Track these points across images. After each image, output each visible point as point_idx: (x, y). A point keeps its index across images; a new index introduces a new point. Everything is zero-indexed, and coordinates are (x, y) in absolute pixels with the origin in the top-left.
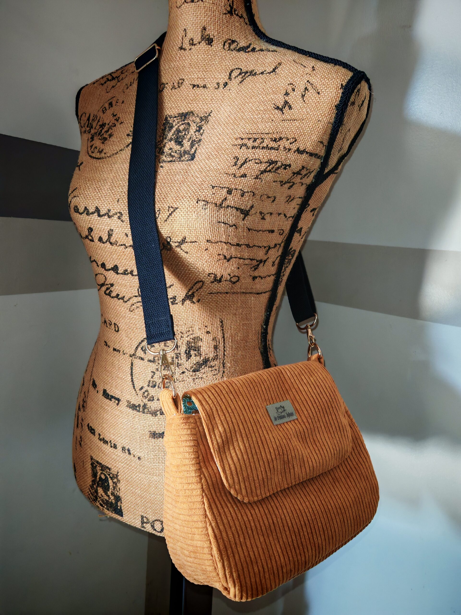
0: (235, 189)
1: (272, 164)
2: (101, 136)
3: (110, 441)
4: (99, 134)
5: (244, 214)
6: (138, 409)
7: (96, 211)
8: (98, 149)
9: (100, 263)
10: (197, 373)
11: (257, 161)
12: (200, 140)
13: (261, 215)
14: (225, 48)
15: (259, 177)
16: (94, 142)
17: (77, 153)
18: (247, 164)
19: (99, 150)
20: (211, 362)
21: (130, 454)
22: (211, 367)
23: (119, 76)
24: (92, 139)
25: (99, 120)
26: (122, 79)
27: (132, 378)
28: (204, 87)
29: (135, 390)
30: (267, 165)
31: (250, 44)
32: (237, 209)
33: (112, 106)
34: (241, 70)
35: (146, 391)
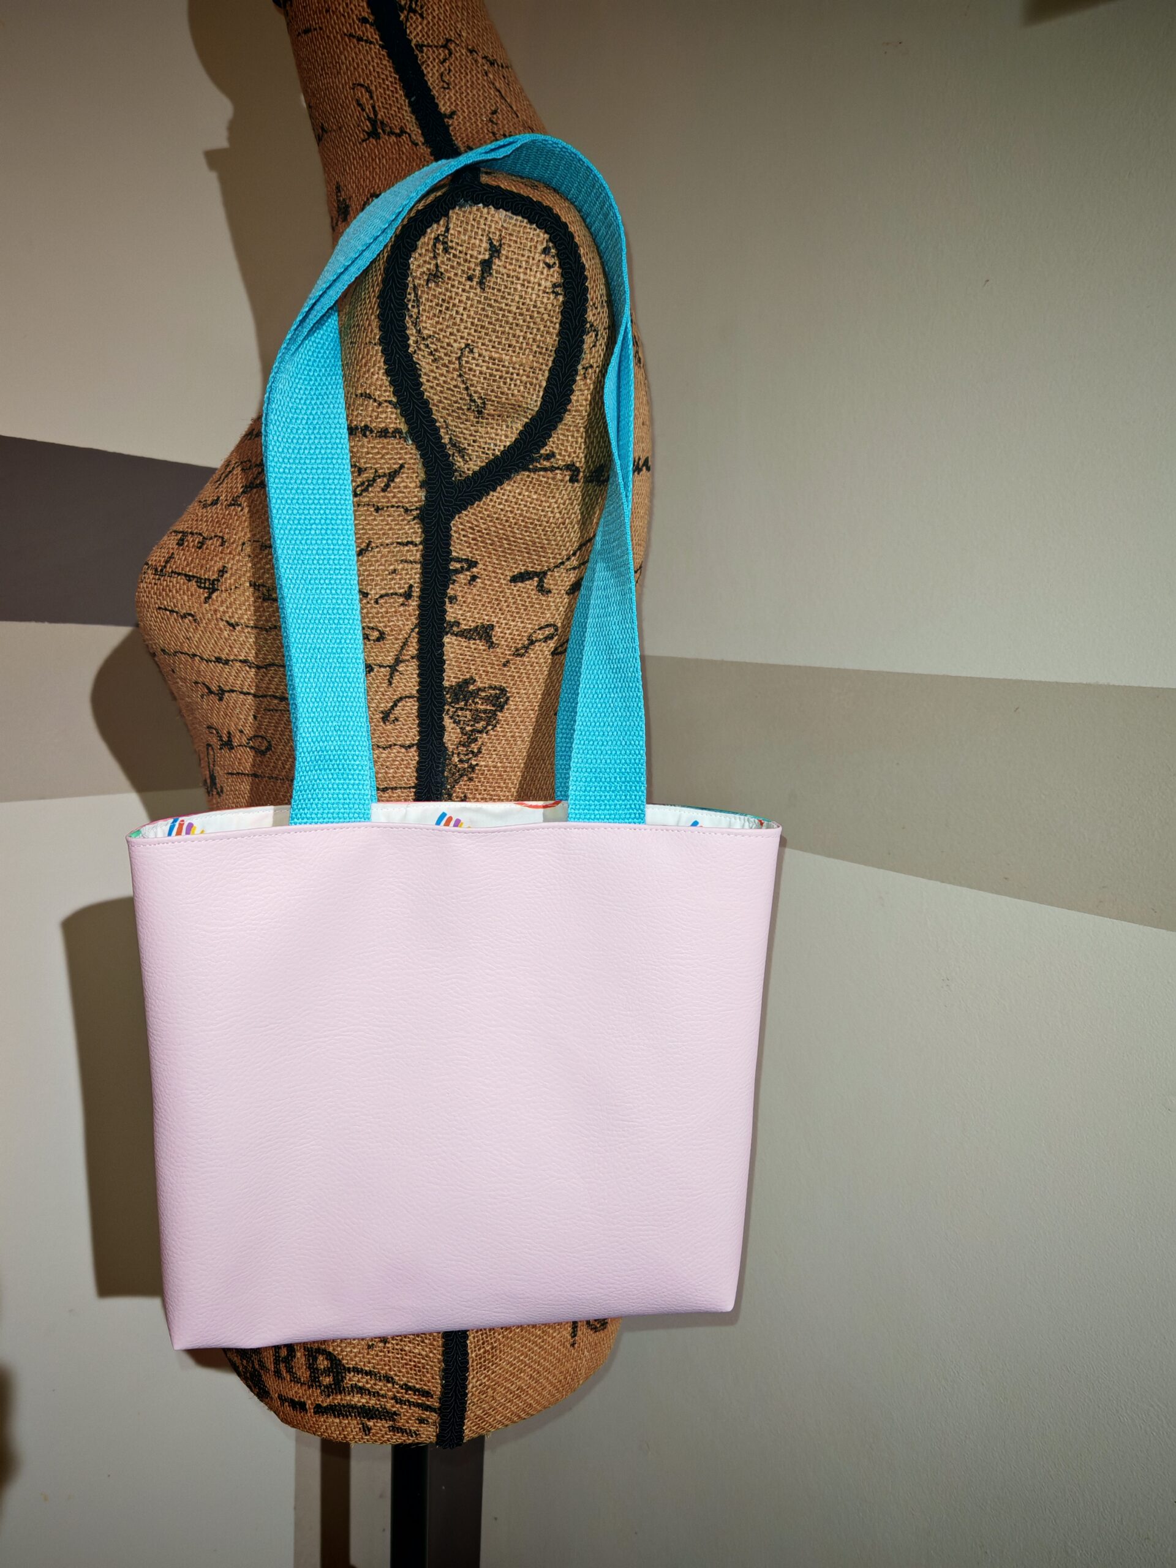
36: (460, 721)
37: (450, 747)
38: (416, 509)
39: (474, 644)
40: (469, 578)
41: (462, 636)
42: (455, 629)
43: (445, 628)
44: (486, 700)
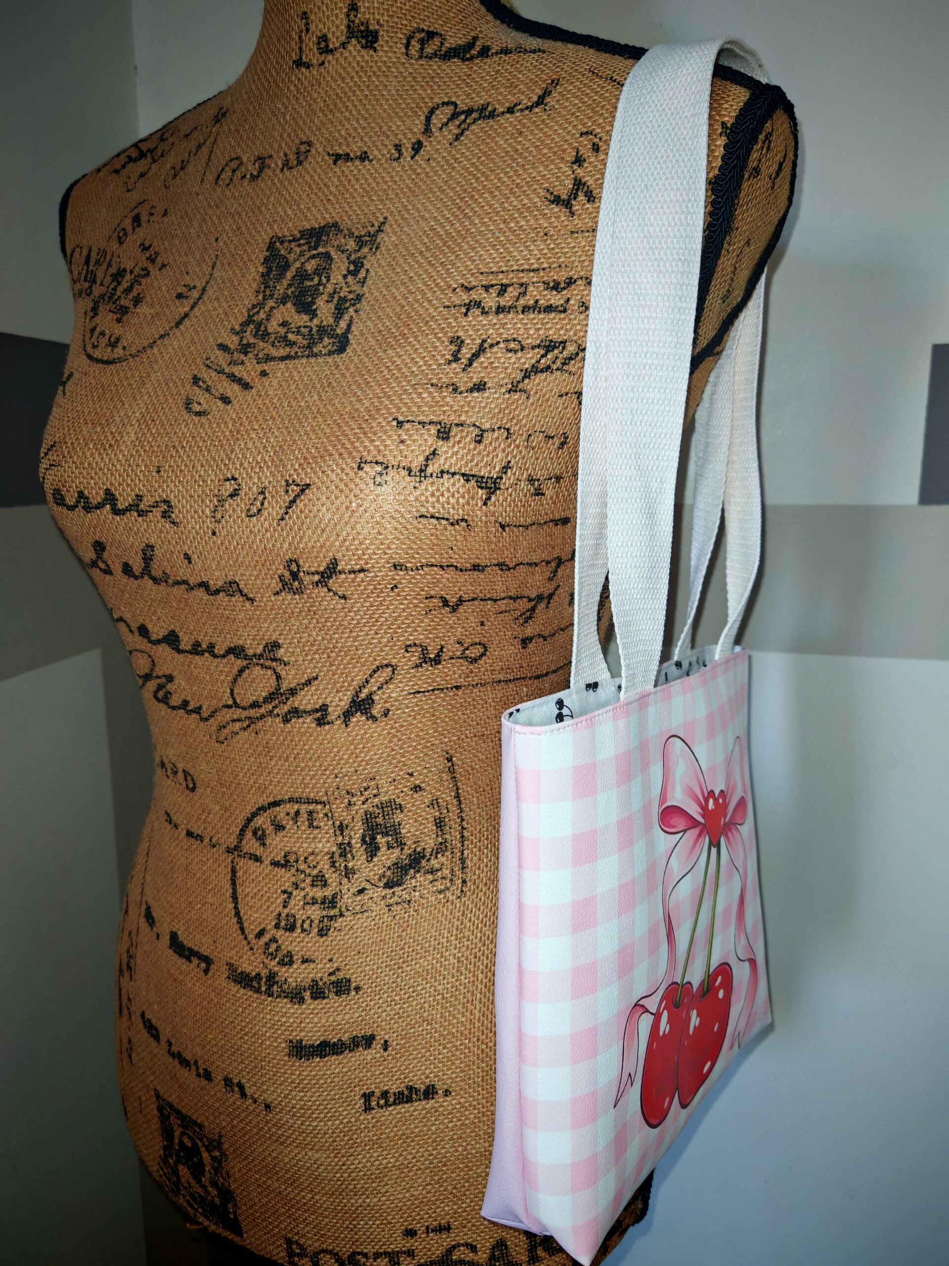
0: (457, 425)
1: (553, 350)
2: (114, 303)
3: (196, 1063)
4: (110, 298)
5: (487, 488)
6: (255, 984)
7: (105, 499)
8: (107, 337)
9: (134, 626)
10: (396, 889)
11: (512, 345)
12: (359, 298)
13: (533, 485)
14: (413, 51)
15: (520, 386)
16: (98, 319)
17: (59, 351)
18: (489, 355)
19: (109, 340)
20: (429, 860)
21: (244, 1095)
22: (432, 872)
23: (156, 148)
24: (95, 310)
25: (111, 260)
26: (162, 156)
27: (236, 908)
28: (364, 157)
29: (246, 938)
30: (538, 353)
31: (475, 39)
32: (467, 477)
33: (139, 225)
34: (456, 105)
35: (270, 940)
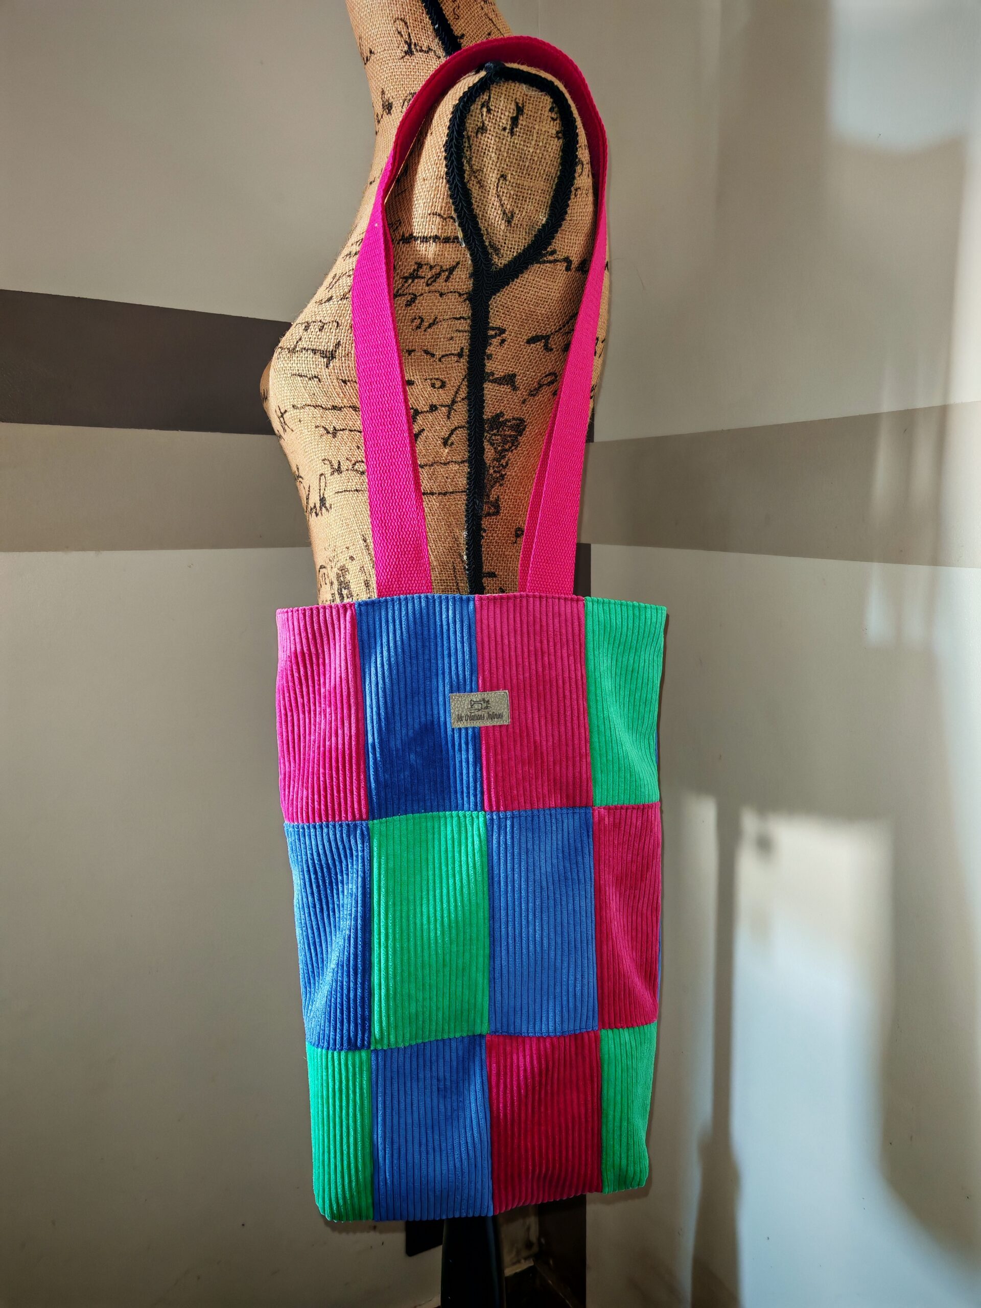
0: (313, 322)
36: (494, 444)
37: (488, 462)
38: (467, 293)
39: (503, 388)
40: (500, 341)
41: (495, 382)
42: (491, 378)
43: (484, 377)
44: (511, 427)
